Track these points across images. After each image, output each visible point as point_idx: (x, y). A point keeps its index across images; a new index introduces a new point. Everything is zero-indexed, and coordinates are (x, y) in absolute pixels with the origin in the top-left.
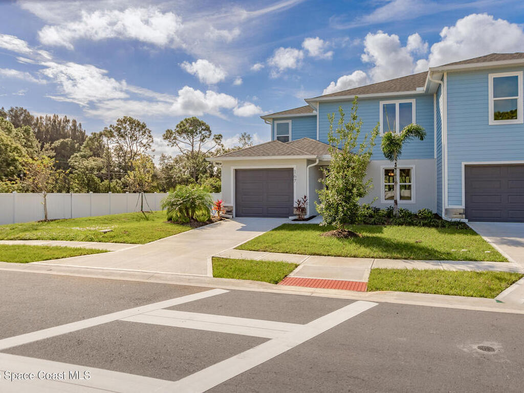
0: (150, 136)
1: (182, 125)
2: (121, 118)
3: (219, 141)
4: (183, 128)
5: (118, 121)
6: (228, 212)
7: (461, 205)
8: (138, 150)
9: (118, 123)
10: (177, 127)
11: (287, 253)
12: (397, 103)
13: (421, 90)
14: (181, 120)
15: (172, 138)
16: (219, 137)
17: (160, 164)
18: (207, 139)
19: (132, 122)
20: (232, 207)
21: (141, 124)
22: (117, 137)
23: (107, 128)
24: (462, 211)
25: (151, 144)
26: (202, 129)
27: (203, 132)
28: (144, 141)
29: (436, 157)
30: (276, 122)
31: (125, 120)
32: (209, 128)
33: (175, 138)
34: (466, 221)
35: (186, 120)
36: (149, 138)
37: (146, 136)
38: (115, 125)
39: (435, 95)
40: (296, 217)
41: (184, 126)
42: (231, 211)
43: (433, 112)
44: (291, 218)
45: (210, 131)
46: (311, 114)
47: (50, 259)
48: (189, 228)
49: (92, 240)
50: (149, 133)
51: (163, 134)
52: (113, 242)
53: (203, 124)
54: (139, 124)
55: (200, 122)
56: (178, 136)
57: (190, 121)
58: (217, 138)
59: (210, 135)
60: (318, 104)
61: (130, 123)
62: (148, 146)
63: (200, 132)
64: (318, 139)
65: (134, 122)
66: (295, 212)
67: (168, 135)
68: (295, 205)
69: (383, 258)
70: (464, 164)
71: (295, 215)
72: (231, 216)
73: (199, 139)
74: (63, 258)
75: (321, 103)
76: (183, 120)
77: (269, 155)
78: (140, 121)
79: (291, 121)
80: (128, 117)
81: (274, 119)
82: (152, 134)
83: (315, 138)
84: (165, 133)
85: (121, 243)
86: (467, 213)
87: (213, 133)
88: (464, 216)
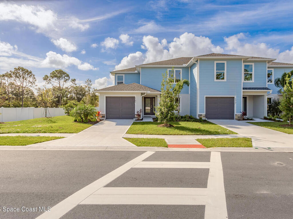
0: (34, 78)
1: (54, 73)
2: (17, 68)
3: (74, 82)
4: (54, 75)
5: (15, 69)
6: (102, 117)
7: (204, 113)
8: (27, 85)
9: (14, 70)
10: (51, 74)
11: (152, 134)
12: (175, 70)
13: (185, 65)
14: (53, 71)
15: (48, 79)
16: (74, 80)
17: (38, 93)
18: (67, 81)
19: (23, 70)
20: (104, 114)
21: (29, 71)
22: (14, 78)
23: (8, 72)
24: (204, 115)
25: (35, 82)
26: (65, 76)
27: (65, 77)
28: (31, 80)
29: (189, 93)
30: (117, 75)
31: (19, 69)
32: (69, 75)
33: (50, 80)
34: (206, 119)
35: (56, 71)
36: (34, 79)
37: (32, 77)
38: (13, 71)
39: (189, 68)
40: (136, 119)
41: (55, 73)
42: (104, 117)
43: (189, 75)
44: (134, 119)
45: (69, 77)
46: (134, 72)
47: (37, 143)
48: (91, 125)
49: (45, 132)
50: (34, 76)
51: (43, 77)
52: (59, 133)
53: (65, 73)
54: (27, 71)
55: (63, 72)
56: (51, 79)
57: (58, 72)
58: (73, 81)
59: (69, 79)
60: (141, 68)
61: (22, 70)
62: (33, 83)
63: (64, 78)
64: (141, 84)
65: (25, 70)
66: (136, 116)
67: (46, 78)
68: (136, 113)
69: (193, 135)
70: (205, 96)
71: (136, 118)
72: (105, 119)
73: (63, 81)
74: (43, 142)
75: (142, 68)
76: (54, 70)
77: (124, 90)
78: (28, 70)
79: (124, 75)
80: (21, 67)
81: (116, 74)
82: (35, 77)
83: (140, 84)
84: (44, 77)
85: (64, 133)
86: (206, 116)
87: (71, 78)
88: (205, 117)
